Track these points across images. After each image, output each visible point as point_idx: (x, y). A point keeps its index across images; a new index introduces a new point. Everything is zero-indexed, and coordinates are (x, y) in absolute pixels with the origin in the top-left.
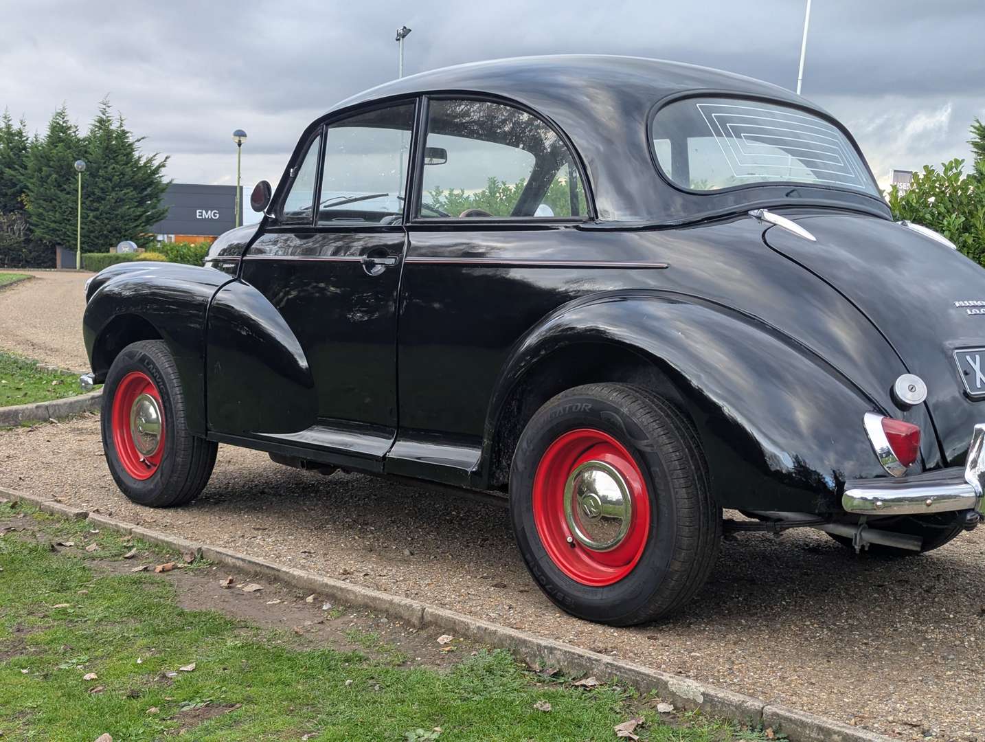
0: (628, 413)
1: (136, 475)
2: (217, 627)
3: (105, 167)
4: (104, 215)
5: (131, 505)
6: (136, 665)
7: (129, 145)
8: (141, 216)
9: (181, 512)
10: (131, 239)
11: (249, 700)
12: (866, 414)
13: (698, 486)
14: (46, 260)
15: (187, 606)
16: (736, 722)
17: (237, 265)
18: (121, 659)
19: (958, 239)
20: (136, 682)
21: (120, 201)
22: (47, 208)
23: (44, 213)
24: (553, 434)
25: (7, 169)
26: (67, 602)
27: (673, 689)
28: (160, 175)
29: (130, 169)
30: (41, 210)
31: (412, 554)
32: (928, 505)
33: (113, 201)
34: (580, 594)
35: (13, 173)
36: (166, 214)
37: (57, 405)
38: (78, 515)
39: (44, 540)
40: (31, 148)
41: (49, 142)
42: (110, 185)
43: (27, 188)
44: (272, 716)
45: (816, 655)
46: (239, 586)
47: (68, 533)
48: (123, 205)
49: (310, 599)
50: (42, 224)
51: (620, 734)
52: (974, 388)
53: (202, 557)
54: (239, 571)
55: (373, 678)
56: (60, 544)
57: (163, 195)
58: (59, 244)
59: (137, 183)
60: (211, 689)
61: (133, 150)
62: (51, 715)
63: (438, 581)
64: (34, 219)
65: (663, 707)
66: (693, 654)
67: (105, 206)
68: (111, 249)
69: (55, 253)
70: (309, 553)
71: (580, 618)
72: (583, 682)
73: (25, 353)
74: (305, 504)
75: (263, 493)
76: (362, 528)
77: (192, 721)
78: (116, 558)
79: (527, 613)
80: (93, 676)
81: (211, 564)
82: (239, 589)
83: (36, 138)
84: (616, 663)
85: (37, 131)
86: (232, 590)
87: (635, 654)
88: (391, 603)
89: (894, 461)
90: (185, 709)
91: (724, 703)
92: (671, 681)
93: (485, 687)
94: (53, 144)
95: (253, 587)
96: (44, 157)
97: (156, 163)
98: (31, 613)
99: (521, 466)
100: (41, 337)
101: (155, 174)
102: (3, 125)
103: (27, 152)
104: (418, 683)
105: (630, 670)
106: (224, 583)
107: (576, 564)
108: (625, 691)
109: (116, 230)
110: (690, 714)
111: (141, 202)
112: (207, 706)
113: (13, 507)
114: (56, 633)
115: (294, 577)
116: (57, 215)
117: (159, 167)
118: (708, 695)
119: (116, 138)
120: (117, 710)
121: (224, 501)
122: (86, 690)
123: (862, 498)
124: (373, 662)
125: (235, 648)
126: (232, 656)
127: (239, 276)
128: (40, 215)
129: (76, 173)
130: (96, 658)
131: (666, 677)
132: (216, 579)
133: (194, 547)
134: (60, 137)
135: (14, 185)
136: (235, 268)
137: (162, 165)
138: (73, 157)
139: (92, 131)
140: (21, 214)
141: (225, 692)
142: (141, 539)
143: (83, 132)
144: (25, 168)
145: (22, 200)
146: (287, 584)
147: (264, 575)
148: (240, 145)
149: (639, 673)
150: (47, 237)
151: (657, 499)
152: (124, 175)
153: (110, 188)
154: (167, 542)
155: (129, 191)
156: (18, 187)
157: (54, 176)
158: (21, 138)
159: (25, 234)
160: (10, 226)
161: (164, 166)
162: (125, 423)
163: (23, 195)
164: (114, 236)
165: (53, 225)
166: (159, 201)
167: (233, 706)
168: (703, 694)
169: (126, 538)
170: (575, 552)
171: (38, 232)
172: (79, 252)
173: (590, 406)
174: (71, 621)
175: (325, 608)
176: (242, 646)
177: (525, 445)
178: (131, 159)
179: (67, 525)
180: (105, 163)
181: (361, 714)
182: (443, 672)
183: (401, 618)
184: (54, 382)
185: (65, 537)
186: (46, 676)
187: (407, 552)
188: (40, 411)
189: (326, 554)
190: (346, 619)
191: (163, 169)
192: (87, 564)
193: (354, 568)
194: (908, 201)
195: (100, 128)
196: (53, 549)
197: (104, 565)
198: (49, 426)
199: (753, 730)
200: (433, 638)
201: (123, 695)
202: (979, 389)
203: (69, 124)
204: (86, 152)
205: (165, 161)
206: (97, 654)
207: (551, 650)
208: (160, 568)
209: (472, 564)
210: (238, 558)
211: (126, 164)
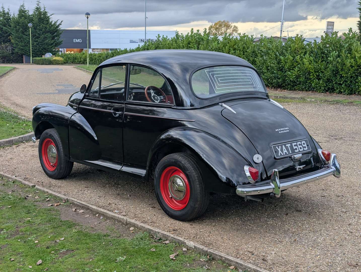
0: (184, 163)
1: (50, 169)
2: (71, 225)
3: (40, 26)
4: (40, 43)
5: (49, 178)
6: (48, 238)
7: (48, 17)
8: (53, 43)
9: (63, 181)
10: (50, 52)
11: (77, 249)
12: (245, 166)
13: (203, 184)
14: (20, 60)
15: (63, 218)
16: (201, 253)
17: (77, 107)
18: (45, 236)
19: (336, 60)
20: (48, 243)
21: (45, 38)
22: (19, 41)
23: (18, 43)
24: (165, 167)
25: (4, 27)
26: (30, 217)
27: (187, 244)
28: (60, 28)
29: (48, 26)
30: (17, 42)
31: (130, 196)
32: (259, 192)
33: (43, 38)
34: (172, 212)
35: (6, 28)
36: (62, 42)
37: (26, 137)
38: (32, 186)
39: (23, 196)
40: (12, 19)
41: (18, 16)
42: (42, 32)
43: (11, 34)
44: (83, 254)
45: (234, 230)
46: (78, 211)
47: (30, 192)
48: (46, 39)
49: (97, 215)
50: (18, 47)
51: (171, 258)
52: (278, 156)
53: (68, 201)
54: (78, 206)
55: (110, 242)
56: (27, 196)
57: (61, 35)
58: (24, 54)
59: (51, 31)
60: (68, 245)
61: (49, 19)
62: (27, 254)
63: (136, 206)
64: (14, 45)
65: (184, 249)
66: (201, 230)
67: (40, 40)
68: (43, 56)
69: (23, 57)
70: (100, 196)
71: (173, 219)
72: (165, 242)
73: (14, 109)
74: (101, 177)
75: (89, 172)
76: (117, 186)
77: (62, 255)
78: (44, 201)
79: (159, 217)
80: (37, 242)
81: (71, 203)
82: (78, 212)
83: (14, 15)
84: (174, 237)
85: (14, 13)
86: (76, 212)
87: (185, 231)
88: (118, 217)
89: (251, 179)
90: (61, 252)
91: (199, 249)
92: (187, 242)
93: (140, 244)
94: (20, 17)
95: (82, 211)
96: (17, 23)
97: (58, 24)
98: (20, 222)
99: (157, 176)
100: (19, 101)
101: (58, 28)
102: (1, 10)
103: (11, 20)
104: (122, 243)
105: (177, 239)
106: (74, 210)
107: (172, 203)
108: (176, 244)
109: (44, 49)
110: (191, 251)
111: (53, 38)
112: (67, 251)
113: (13, 182)
114: (27, 228)
115: (93, 208)
116: (23, 44)
117: (59, 25)
118: (195, 246)
119: (43, 15)
120: (44, 252)
121: (77, 176)
122: (35, 246)
123: (241, 191)
124: (111, 236)
125: (75, 232)
126: (74, 235)
127: (78, 111)
128: (17, 44)
129: (29, 28)
130: (38, 236)
131: (186, 241)
132: (72, 208)
133: (65, 198)
134: (22, 15)
135: (7, 33)
136: (77, 108)
137: (60, 24)
138: (28, 22)
139: (34, 12)
140: (10, 43)
141: (72, 246)
142: (51, 195)
143: (31, 13)
144: (10, 26)
145: (10, 38)
146: (91, 210)
147: (85, 207)
148: (88, 18)
149: (179, 240)
150: (20, 52)
151: (191, 187)
152: (46, 28)
153: (42, 34)
154: (58, 196)
155: (48, 34)
156: (8, 34)
157: (21, 29)
158: (8, 15)
159: (12, 51)
160: (6, 48)
161: (61, 24)
162: (46, 153)
163: (10, 36)
164: (44, 51)
165: (21, 47)
166: (59, 37)
167: (73, 251)
168: (194, 246)
169: (46, 194)
170: (172, 200)
171: (16, 50)
172: (31, 57)
173: (174, 161)
174: (31, 224)
175: (101, 218)
176: (77, 232)
177: (157, 170)
178: (49, 22)
179: (29, 189)
180: (39, 24)
181: (106, 253)
182: (129, 239)
183: (121, 222)
184: (24, 125)
185: (29, 193)
186: (25, 242)
187: (129, 196)
188: (20, 139)
189: (105, 197)
190: (106, 222)
191: (60, 25)
192: (36, 203)
193: (112, 202)
194: (319, 46)
195: (37, 11)
196: (26, 199)
197: (40, 203)
198: (23, 144)
199: (205, 256)
200: (129, 228)
201: (45, 247)
202: (280, 156)
203: (26, 10)
204: (32, 20)
205: (61, 23)
206: (38, 235)
207: (159, 233)
208: (56, 205)
209: (147, 199)
210: (78, 202)
211: (47, 24)
